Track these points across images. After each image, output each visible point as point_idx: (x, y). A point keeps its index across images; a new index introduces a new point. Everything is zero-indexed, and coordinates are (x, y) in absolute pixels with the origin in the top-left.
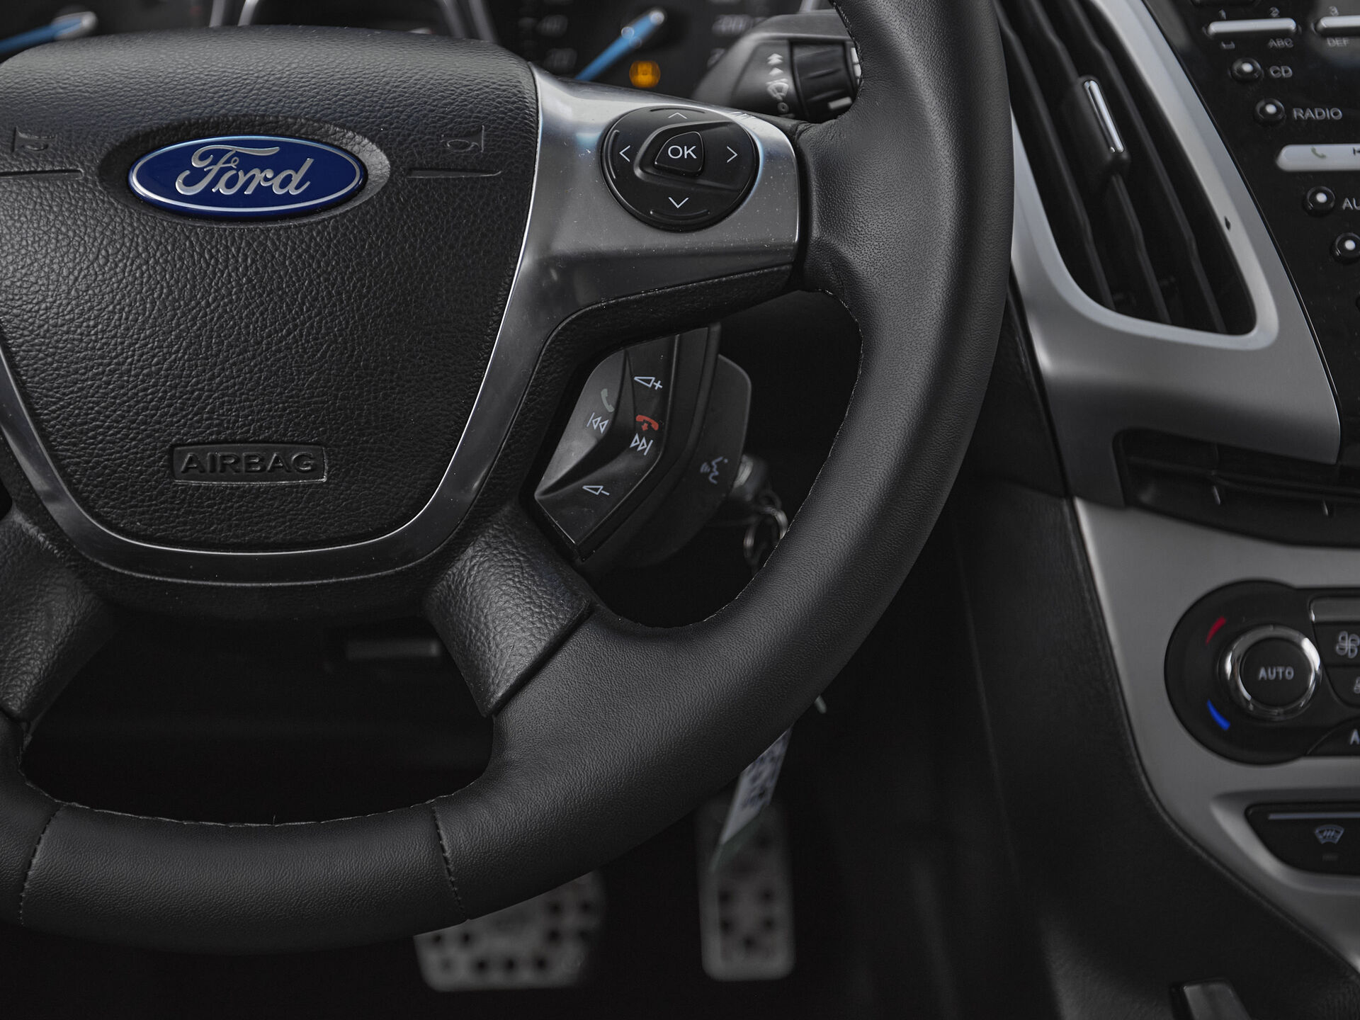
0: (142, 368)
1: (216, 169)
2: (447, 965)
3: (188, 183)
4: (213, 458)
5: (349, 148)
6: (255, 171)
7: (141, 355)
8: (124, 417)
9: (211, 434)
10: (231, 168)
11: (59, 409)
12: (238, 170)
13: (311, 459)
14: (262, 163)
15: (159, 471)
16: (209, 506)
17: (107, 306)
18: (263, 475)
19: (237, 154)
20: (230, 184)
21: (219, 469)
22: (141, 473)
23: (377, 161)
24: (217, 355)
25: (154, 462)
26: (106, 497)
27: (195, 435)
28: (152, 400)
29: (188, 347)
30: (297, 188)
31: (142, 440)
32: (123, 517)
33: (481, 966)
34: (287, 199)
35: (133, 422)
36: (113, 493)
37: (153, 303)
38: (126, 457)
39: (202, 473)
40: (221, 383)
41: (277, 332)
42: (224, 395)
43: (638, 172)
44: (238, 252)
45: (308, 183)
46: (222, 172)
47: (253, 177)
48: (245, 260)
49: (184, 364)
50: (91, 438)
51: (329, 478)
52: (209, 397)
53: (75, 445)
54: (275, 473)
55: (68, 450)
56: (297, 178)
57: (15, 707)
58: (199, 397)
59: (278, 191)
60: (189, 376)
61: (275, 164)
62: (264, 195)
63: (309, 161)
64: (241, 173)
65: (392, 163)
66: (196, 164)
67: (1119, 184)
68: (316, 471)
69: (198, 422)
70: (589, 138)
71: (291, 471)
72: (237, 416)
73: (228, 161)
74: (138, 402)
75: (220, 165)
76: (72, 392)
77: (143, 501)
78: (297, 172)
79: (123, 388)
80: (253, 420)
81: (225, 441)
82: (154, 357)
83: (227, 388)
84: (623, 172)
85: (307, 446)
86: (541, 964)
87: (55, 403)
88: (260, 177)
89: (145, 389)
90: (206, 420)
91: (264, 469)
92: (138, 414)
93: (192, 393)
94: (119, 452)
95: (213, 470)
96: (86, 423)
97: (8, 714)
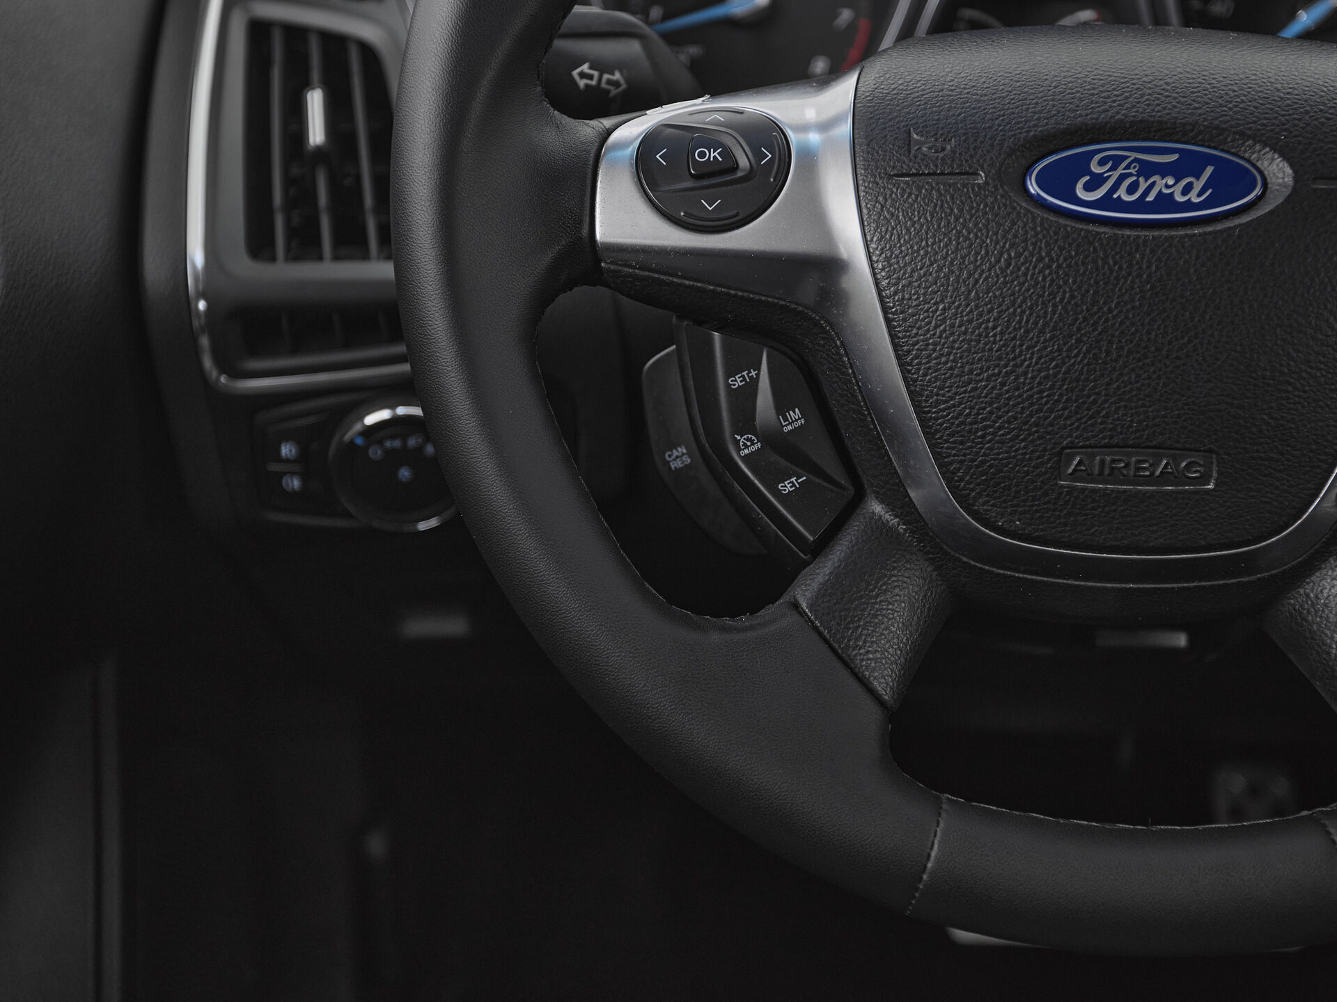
0: (1040, 371)
1: (1115, 175)
3: (1088, 188)
4: (1103, 462)
5: (1247, 155)
6: (1155, 178)
7: (1040, 358)
8: (1016, 418)
9: (1104, 438)
10: (1130, 175)
11: (949, 408)
12: (1138, 176)
13: (1200, 465)
14: (1163, 170)
15: (1045, 473)
16: (1093, 509)
17: (1008, 309)
18: (1150, 480)
19: (1135, 160)
20: (1131, 189)
22: (1027, 473)
24: (1116, 361)
25: (1042, 463)
26: (987, 496)
27: (1088, 439)
28: (1047, 403)
29: (1088, 351)
30: (1199, 195)
31: (1033, 441)
32: (1002, 515)
34: (1189, 206)
35: (1026, 423)
36: (996, 492)
37: (1055, 306)
38: (1014, 457)
39: (1090, 477)
40: (1118, 388)
41: (1177, 339)
42: (1121, 400)
44: (1142, 259)
45: (1210, 191)
46: (1122, 178)
47: (1154, 184)
48: (1149, 267)
49: (1082, 369)
50: (979, 437)
51: (1216, 485)
52: (1106, 401)
53: (962, 443)
54: (1164, 478)
55: (953, 448)
56: (1198, 186)
57: (882, 692)
58: (1095, 402)
59: (1179, 198)
60: (1087, 380)
61: (1176, 171)
63: (1209, 170)
64: (1141, 179)
65: (1295, 172)
66: (1095, 169)
68: (1204, 479)
69: (1092, 425)
71: (1180, 479)
72: (1132, 421)
73: (1127, 167)
74: (1032, 404)
75: (1120, 171)
76: (965, 392)
77: (1025, 501)
78: (1198, 178)
79: (1018, 389)
80: (1147, 425)
81: (1117, 446)
82: (1052, 360)
83: (1124, 393)
85: (1198, 453)
87: (946, 402)
88: (1162, 184)
89: (1041, 392)
90: (1101, 424)
91: (1152, 474)
92: (1031, 415)
93: (1089, 397)
94: (1007, 452)
95: (1101, 473)
96: (976, 423)
97: (879, 699)
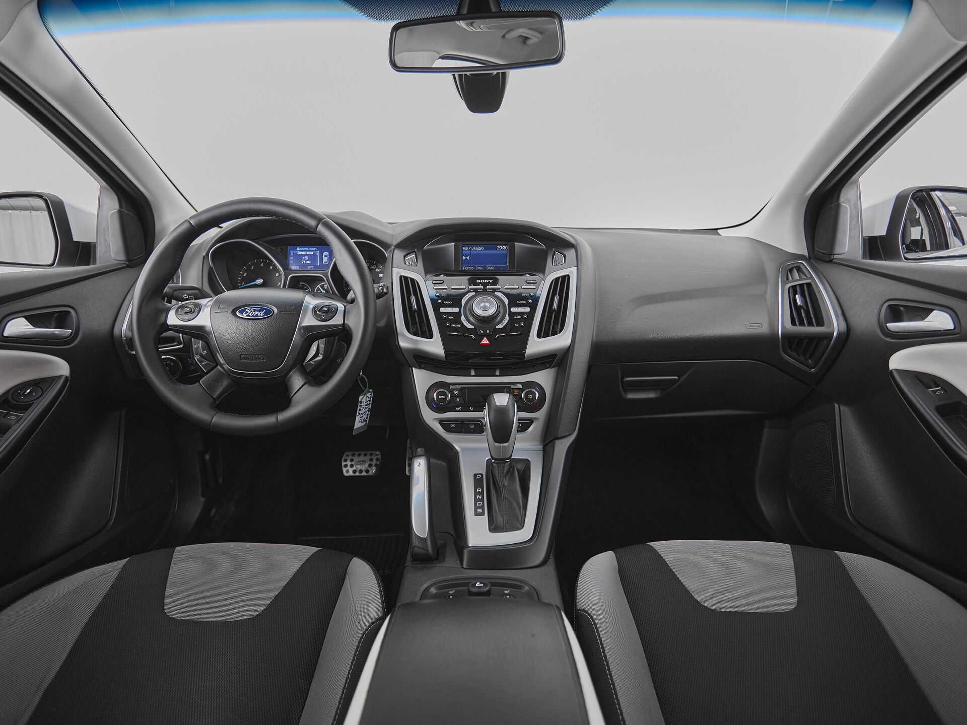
2: (348, 471)
3: (245, 313)
8: (233, 350)
9: (247, 353)
12: (253, 312)
13: (263, 357)
14: (257, 311)
15: (238, 359)
16: (245, 364)
18: (255, 360)
19: (253, 309)
20: (252, 314)
21: (248, 358)
23: (276, 310)
24: (247, 341)
26: (230, 363)
27: (244, 353)
31: (236, 354)
32: (233, 366)
33: (354, 472)
34: (261, 316)
36: (232, 362)
38: (234, 357)
39: (245, 359)
40: (248, 345)
41: (257, 337)
43: (318, 312)
44: (252, 324)
45: (264, 314)
48: (253, 326)
50: (228, 354)
51: (266, 360)
54: (257, 359)
55: (226, 356)
56: (262, 313)
57: (215, 397)
59: (259, 315)
61: (259, 311)
62: (257, 316)
63: (265, 310)
65: (278, 311)
66: (247, 311)
67: (416, 314)
68: (264, 359)
69: (245, 351)
70: (311, 307)
71: (259, 359)
72: (251, 350)
74: (235, 348)
75: (251, 311)
76: (225, 346)
77: (236, 364)
84: (315, 312)
85: (262, 355)
86: (367, 471)
87: (223, 348)
88: (256, 313)
89: (236, 346)
92: (236, 350)
93: (244, 346)
96: (228, 351)
97: (213, 398)
